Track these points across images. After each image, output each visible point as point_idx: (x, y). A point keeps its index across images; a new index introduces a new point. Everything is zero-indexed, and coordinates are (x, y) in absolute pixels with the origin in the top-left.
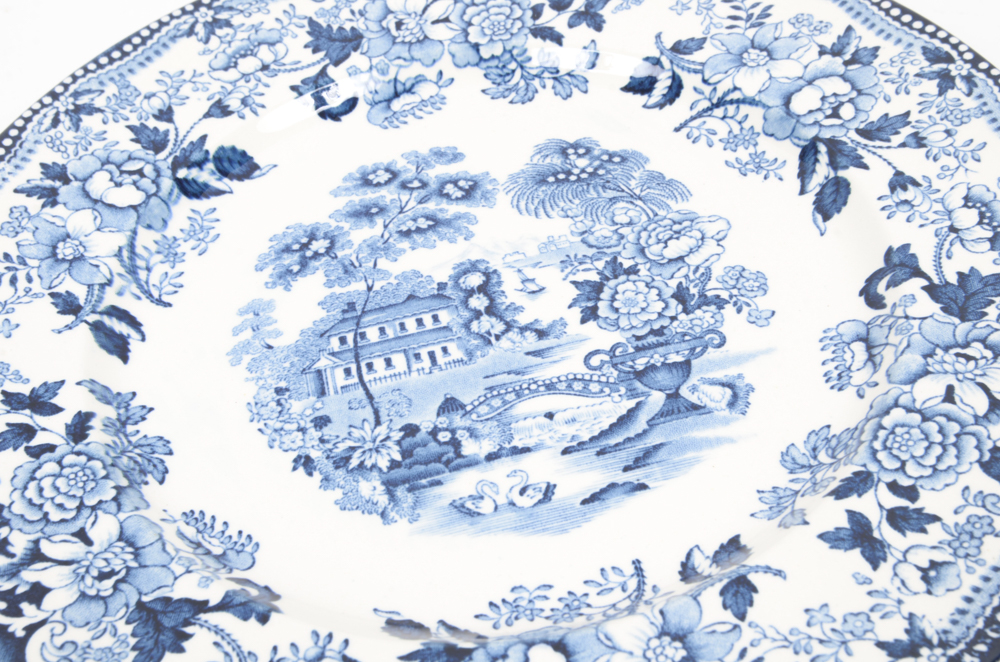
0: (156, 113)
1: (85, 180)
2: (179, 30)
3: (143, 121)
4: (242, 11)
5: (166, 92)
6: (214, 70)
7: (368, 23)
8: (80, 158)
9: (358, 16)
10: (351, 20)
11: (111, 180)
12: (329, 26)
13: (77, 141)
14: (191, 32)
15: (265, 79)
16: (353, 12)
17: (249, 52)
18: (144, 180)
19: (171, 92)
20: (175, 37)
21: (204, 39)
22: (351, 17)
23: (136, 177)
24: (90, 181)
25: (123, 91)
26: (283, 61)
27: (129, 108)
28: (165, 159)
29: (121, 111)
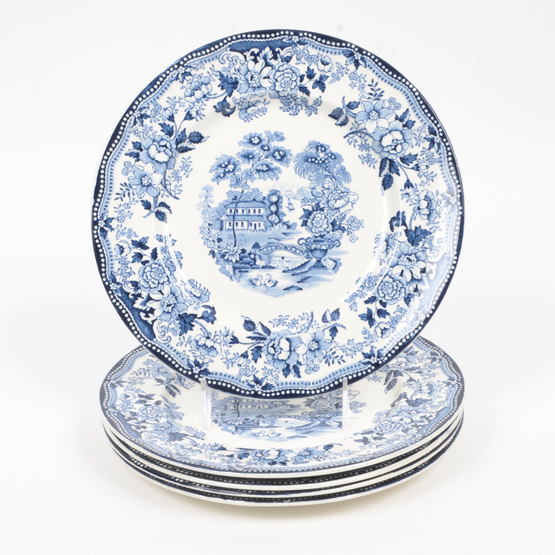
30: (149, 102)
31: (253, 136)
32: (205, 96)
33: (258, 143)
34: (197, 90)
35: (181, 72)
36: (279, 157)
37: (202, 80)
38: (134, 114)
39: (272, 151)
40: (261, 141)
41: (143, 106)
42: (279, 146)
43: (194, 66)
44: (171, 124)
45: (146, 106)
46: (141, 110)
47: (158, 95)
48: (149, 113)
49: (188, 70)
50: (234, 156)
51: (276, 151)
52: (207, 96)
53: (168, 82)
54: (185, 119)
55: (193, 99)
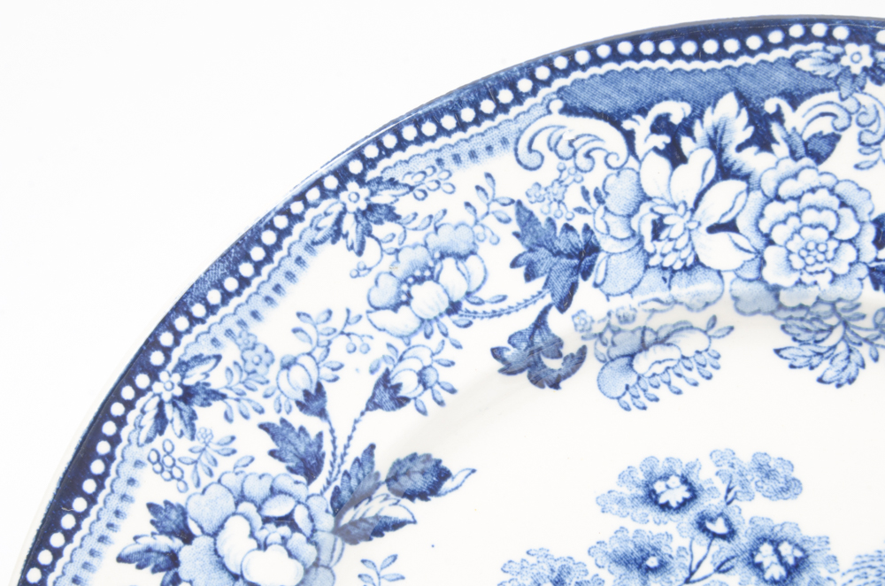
0: (301, 398)
1: (215, 535)
2: (318, 229)
3: (283, 414)
4: (411, 188)
5: (309, 354)
6: (377, 309)
7: (609, 218)
8: (204, 491)
9: (593, 201)
10: (584, 211)
11: (252, 535)
12: (550, 221)
13: (195, 457)
14: (337, 233)
15: (455, 333)
16: (585, 193)
17: (427, 273)
18: (297, 535)
19: (318, 353)
20: (314, 243)
21: (356, 247)
22: (584, 204)
23: (285, 530)
24: (222, 535)
25: (248, 355)
26: (481, 294)
27: (262, 389)
28: (322, 494)
29: (250, 394)
30: (218, 332)
31: (659, 471)
32: (454, 308)
33: (684, 505)
34: (420, 280)
35: (352, 208)
36: (777, 571)
37: (444, 239)
38: (157, 387)
39: (743, 540)
40: (694, 494)
41: (193, 352)
42: (777, 520)
43: (409, 180)
44: (313, 425)
45: (206, 349)
46: (183, 367)
47: (258, 303)
48: (217, 381)
49: (384, 197)
50: (581, 556)
51: (763, 540)
52: (466, 305)
53: (298, 250)
54: (373, 404)
55: (404, 320)
